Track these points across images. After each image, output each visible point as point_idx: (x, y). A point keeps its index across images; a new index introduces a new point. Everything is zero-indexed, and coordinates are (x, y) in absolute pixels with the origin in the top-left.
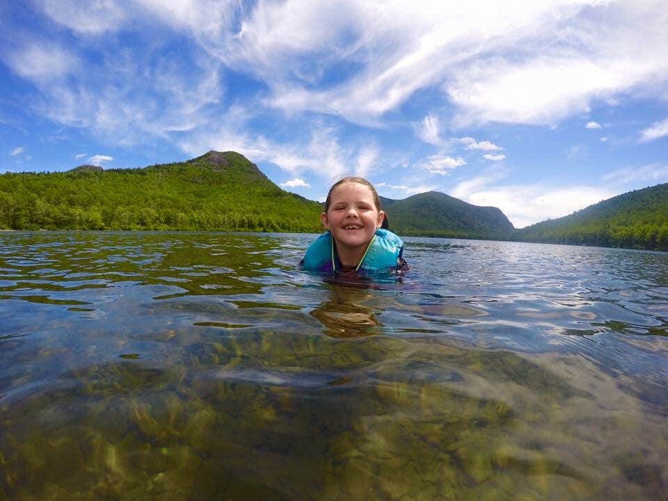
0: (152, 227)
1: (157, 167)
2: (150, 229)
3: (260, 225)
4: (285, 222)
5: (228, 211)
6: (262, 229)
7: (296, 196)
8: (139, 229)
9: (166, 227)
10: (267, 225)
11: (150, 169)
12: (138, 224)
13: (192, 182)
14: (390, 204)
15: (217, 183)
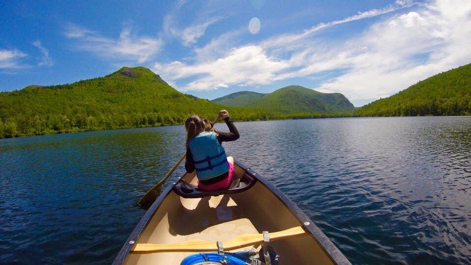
0: (64, 130)
1: (81, 82)
2: (61, 133)
3: (159, 120)
4: (179, 117)
5: (132, 112)
6: (160, 124)
7: (190, 96)
8: (52, 133)
9: (76, 129)
10: (165, 120)
11: (76, 84)
12: (52, 129)
13: (109, 92)
14: (262, 97)
15: (128, 91)
